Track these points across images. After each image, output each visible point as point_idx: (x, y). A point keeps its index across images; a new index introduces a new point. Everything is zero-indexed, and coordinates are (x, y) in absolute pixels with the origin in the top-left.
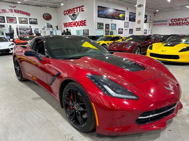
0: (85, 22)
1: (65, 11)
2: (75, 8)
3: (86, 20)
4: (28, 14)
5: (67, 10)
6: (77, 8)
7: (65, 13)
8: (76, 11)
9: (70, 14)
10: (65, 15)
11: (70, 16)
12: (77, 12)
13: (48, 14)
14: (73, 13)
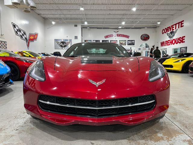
0: (184, 38)
1: (163, 30)
2: (174, 25)
3: (184, 37)
4: (128, 37)
5: (166, 29)
6: (176, 25)
7: (164, 31)
8: (174, 28)
9: (168, 32)
10: (163, 33)
11: (168, 34)
12: (176, 29)
13: (146, 35)
14: (171, 31)
